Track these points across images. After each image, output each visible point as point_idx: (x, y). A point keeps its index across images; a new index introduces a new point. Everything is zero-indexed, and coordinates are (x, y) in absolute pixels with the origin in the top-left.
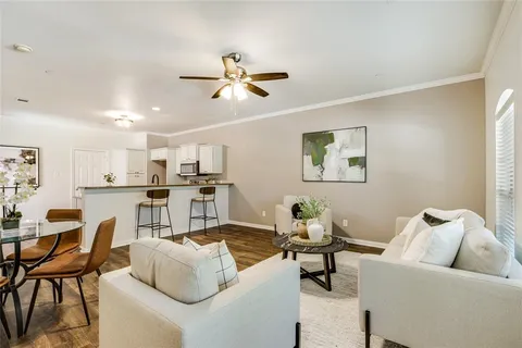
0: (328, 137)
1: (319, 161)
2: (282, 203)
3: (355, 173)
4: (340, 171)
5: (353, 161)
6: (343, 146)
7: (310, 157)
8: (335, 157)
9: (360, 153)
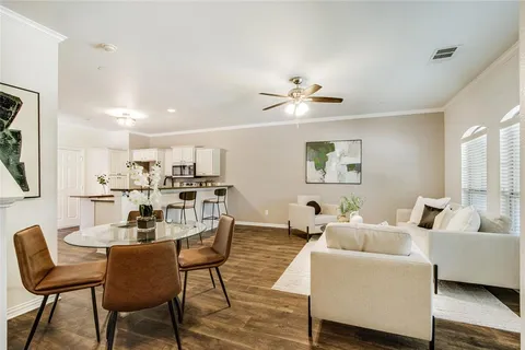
0: (330, 147)
1: (321, 166)
2: (296, 202)
3: (353, 176)
4: (340, 174)
5: (351, 167)
6: (342, 155)
7: (313, 163)
8: (336, 163)
9: (355, 160)
